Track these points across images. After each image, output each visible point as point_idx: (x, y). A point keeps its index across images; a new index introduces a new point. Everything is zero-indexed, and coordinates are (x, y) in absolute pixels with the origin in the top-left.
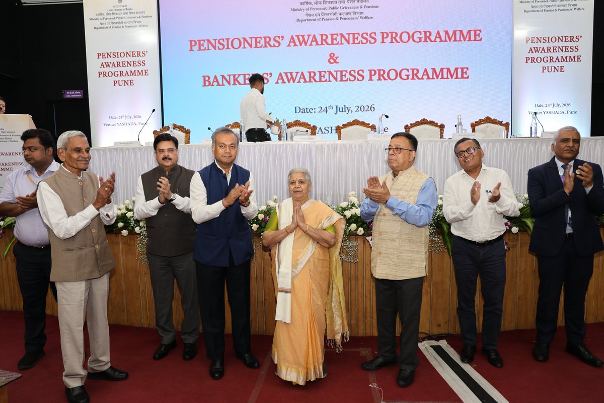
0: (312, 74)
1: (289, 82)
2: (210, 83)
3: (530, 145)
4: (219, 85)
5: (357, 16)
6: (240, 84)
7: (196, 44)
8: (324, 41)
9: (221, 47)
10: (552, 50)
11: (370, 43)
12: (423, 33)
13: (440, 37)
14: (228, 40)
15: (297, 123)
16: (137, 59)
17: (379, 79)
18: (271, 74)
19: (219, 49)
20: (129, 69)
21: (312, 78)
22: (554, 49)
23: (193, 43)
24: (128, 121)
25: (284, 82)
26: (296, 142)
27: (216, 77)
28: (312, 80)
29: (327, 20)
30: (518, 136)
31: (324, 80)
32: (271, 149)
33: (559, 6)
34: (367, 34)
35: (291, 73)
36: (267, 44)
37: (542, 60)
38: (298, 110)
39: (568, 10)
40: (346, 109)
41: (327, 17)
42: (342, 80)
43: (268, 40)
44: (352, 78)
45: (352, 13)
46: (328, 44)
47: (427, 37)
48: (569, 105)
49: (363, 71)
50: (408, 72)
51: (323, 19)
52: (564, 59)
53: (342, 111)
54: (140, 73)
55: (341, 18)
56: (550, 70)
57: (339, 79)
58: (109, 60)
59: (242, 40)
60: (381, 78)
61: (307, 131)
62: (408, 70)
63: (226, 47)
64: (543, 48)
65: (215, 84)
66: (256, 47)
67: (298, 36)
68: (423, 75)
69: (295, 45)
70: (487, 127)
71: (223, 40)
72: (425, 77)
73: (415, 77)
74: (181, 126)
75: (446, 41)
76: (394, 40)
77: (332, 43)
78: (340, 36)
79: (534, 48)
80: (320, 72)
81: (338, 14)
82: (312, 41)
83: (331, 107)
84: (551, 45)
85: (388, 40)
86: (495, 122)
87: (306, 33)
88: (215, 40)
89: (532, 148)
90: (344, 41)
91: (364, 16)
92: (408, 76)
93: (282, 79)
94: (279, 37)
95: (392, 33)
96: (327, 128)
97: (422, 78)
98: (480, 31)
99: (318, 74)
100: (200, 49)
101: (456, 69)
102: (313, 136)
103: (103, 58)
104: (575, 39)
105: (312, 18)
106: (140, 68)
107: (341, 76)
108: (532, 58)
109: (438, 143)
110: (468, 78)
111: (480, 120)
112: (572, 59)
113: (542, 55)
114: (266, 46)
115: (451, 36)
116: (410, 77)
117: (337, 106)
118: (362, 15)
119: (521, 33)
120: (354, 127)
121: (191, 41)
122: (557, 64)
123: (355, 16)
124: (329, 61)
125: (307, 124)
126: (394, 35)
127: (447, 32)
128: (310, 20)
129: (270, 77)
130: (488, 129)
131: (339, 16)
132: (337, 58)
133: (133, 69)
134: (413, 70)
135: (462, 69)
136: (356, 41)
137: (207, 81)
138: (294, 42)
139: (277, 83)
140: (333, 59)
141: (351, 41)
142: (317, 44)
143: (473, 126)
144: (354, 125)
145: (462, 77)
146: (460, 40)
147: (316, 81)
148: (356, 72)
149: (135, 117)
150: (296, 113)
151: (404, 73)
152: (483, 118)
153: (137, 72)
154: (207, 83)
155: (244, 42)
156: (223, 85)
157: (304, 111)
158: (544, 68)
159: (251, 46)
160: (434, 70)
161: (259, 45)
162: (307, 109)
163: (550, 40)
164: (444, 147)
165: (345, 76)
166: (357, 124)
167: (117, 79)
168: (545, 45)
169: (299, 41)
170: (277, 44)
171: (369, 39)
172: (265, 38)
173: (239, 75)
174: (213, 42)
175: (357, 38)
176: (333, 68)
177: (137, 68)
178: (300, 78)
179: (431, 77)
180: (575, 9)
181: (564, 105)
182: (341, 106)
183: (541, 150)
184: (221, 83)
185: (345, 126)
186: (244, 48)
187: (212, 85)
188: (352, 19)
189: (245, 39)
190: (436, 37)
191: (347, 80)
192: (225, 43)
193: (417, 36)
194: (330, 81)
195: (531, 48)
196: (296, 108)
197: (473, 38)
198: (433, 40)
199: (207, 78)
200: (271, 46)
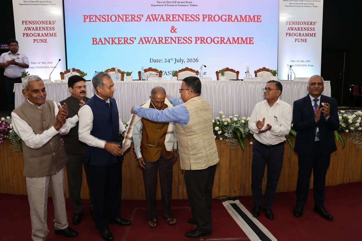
0: (161, 39)
1: (146, 43)
2: (97, 42)
3: (288, 85)
4: (102, 44)
5: (188, 4)
6: (116, 44)
7: (88, 18)
8: (168, 19)
9: (104, 20)
10: (300, 29)
11: (196, 21)
12: (227, 16)
13: (237, 19)
14: (108, 16)
15: (150, 69)
16: (49, 26)
17: (201, 43)
18: (135, 38)
19: (103, 21)
20: (44, 32)
21: (160, 41)
22: (301, 29)
24: (44, 65)
25: (143, 43)
26: (150, 81)
27: (100, 39)
28: (161, 42)
29: (170, 6)
30: (281, 80)
31: (168, 42)
32: (135, 86)
33: (304, 4)
34: (194, 15)
35: (148, 38)
36: (133, 19)
37: (295, 35)
38: (152, 60)
39: (309, 7)
40: (181, 60)
41: (170, 4)
42: (179, 43)
43: (133, 17)
44: (185, 42)
45: (185, 2)
46: (170, 20)
47: (230, 18)
48: (309, 61)
49: (191, 38)
50: (218, 39)
51: (167, 5)
52: (307, 35)
53: (179, 62)
54: (51, 35)
55: (178, 5)
56: (299, 41)
57: (177, 42)
58: (30, 26)
59: (117, 16)
60: (202, 42)
61: (157, 74)
62: (218, 38)
63: (107, 20)
64: (296, 28)
65: (100, 43)
66: (126, 21)
67: (152, 15)
68: (227, 41)
69: (150, 21)
70: (264, 73)
71: (105, 15)
72: (228, 42)
73: (222, 42)
74: (78, 70)
75: (241, 21)
76: (210, 20)
77: (173, 20)
78: (177, 16)
79: (291, 28)
80: (166, 38)
81: (177, 2)
82: (161, 18)
83: (172, 59)
84: (300, 26)
85: (206, 19)
86: (268, 70)
87: (157, 14)
88: (100, 16)
89: (289, 87)
90: (180, 19)
91: (192, 4)
92: (218, 41)
93: (142, 41)
94: (140, 15)
95: (209, 15)
96: (169, 72)
97: (227, 43)
98: (260, 16)
99: (164, 39)
100: (90, 21)
101: (246, 38)
102: (160, 78)
103: (26, 24)
104: (313, 24)
105: (160, 4)
106: (51, 32)
107: (178, 41)
108: (289, 33)
109: (235, 83)
110: (253, 43)
111: (260, 69)
112: (311, 35)
113: (295, 32)
114: (132, 21)
115: (244, 19)
116: (220, 42)
117: (176, 59)
118: (191, 4)
119: (284, 18)
120: (186, 72)
121: (84, 16)
122: (303, 38)
123: (187, 4)
124: (171, 31)
125: (156, 70)
126: (210, 17)
127: (241, 16)
128: (159, 5)
129: (135, 40)
131: (177, 4)
132: (176, 29)
133: (46, 32)
134: (221, 38)
135: (250, 38)
136: (187, 19)
137: (95, 41)
138: (150, 18)
139: (139, 43)
140: (173, 30)
141: (184, 19)
142: (164, 20)
143: (256, 72)
144: (186, 70)
145: (250, 43)
146: (249, 21)
147: (163, 43)
148: (187, 38)
149: (48, 63)
150: (150, 62)
151: (216, 40)
153: (49, 34)
154: (95, 43)
155: (119, 18)
156: (105, 44)
157: (155, 61)
158: (296, 40)
159: (123, 20)
160: (233, 38)
161: (127, 20)
162: (157, 60)
163: (299, 23)
164: (238, 85)
165: (181, 40)
166: (188, 70)
167: (36, 38)
168: (297, 26)
169: (152, 18)
170: (139, 20)
171: (195, 18)
172: (132, 15)
173: (115, 38)
174: (99, 17)
175: (188, 18)
176: (173, 35)
177: (49, 32)
178: (153, 41)
179: (232, 42)
180: (313, 6)
181: (306, 61)
182: (178, 58)
183: (294, 88)
184: (104, 43)
185: (180, 71)
186: (119, 21)
187: (98, 44)
188: (185, 6)
189: (119, 16)
190: (235, 19)
191: (182, 43)
192: (106, 18)
193: (224, 17)
194: (171, 43)
195: (289, 28)
196: (150, 59)
197: (256, 20)
198: (233, 20)
199: (95, 40)
200: (135, 21)
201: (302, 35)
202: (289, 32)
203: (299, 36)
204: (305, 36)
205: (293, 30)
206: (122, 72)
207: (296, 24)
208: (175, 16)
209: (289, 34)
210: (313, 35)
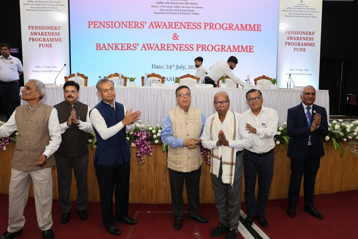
0: (163, 46)
1: (149, 49)
2: (100, 48)
3: (287, 94)
4: (106, 49)
5: (190, 12)
6: (119, 49)
7: (92, 24)
8: (170, 26)
9: (108, 26)
10: (299, 39)
11: (198, 29)
12: (228, 25)
13: (238, 27)
14: (112, 22)
15: (153, 75)
16: (54, 31)
17: (202, 50)
18: (138, 44)
19: (107, 27)
20: (49, 37)
21: (163, 48)
23: (91, 23)
24: (48, 69)
25: (146, 49)
26: (153, 87)
27: (104, 45)
28: (163, 49)
29: (173, 13)
30: (281, 88)
31: (170, 49)
32: (138, 91)
33: (303, 14)
34: (196, 23)
35: (150, 44)
36: (136, 26)
37: (294, 44)
38: (154, 66)
39: (308, 17)
40: (183, 67)
41: (173, 12)
42: (180, 50)
43: (137, 23)
44: (187, 49)
45: (187, 11)
46: (172, 28)
47: (231, 27)
48: (308, 70)
49: (193, 45)
50: (219, 47)
51: (170, 13)
52: (306, 44)
53: (180, 68)
54: (56, 40)
55: (181, 13)
56: (298, 50)
57: (179, 49)
58: (36, 31)
59: (121, 23)
60: (204, 50)
61: (159, 80)
62: (219, 46)
63: (111, 27)
65: (104, 49)
66: (129, 27)
67: (155, 22)
68: (228, 49)
69: (153, 28)
70: (263, 81)
71: (109, 22)
72: (229, 50)
73: (223, 50)
74: (82, 74)
75: (241, 30)
76: (211, 28)
77: (175, 28)
78: (180, 23)
80: (168, 45)
81: (179, 10)
82: (163, 26)
83: (174, 66)
84: (299, 36)
85: (208, 28)
86: (267, 78)
87: (160, 21)
88: (104, 22)
89: (288, 95)
90: (182, 27)
91: (194, 12)
92: (219, 49)
93: (145, 47)
94: (143, 22)
95: (210, 24)
96: (171, 78)
97: (227, 51)
98: (261, 25)
99: (166, 46)
100: (94, 27)
101: (247, 47)
102: (163, 84)
103: (32, 29)
104: (311, 34)
105: (163, 12)
106: (57, 37)
107: (180, 47)
109: (236, 91)
110: (253, 52)
111: (259, 77)
112: (310, 45)
113: (294, 41)
114: (135, 27)
115: (244, 28)
116: (220, 50)
117: (177, 65)
118: (193, 12)
119: (283, 27)
120: (187, 78)
121: (89, 22)
122: (302, 47)
123: (189, 12)
124: (173, 38)
125: (159, 76)
126: (212, 25)
127: (242, 25)
128: (162, 13)
129: (138, 46)
130: (264, 82)
131: (180, 12)
132: (178, 36)
133: (52, 37)
134: (222, 46)
135: (250, 47)
136: (189, 27)
137: (98, 47)
138: (152, 25)
139: (142, 50)
140: (175, 37)
141: (186, 27)
142: (166, 28)
143: (256, 80)
144: (187, 77)
145: (250, 51)
146: (249, 30)
147: (165, 50)
148: (189, 45)
149: (53, 67)
150: (152, 68)
151: (217, 47)
152: (261, 76)
153: (54, 39)
154: (99, 48)
155: (122, 24)
156: (108, 49)
157: (157, 67)
158: (295, 49)
159: (126, 27)
160: (234, 46)
161: (131, 26)
162: (159, 66)
163: (298, 33)
164: (239, 93)
165: (182, 47)
166: (189, 77)
167: (41, 43)
168: (296, 36)
169: (156, 25)
170: (142, 27)
171: (197, 26)
172: (135, 22)
173: (119, 44)
174: (103, 23)
175: (190, 26)
176: (175, 42)
177: (54, 37)
178: (156, 48)
179: (232, 50)
180: (312, 17)
181: (305, 70)
182: (179, 65)
183: (293, 97)
184: (107, 49)
185: (182, 77)
186: (122, 27)
187: (102, 49)
188: (187, 14)
189: (123, 22)
190: (236, 28)
191: (183, 50)
192: (110, 24)
193: (225, 26)
194: (173, 50)
195: (288, 37)
196: (152, 65)
197: (256, 29)
198: (234, 29)
199: (99, 45)
200: (138, 27)
201: (300, 44)
202: (288, 41)
203: (298, 45)
204: (304, 45)
205: (292, 39)
206: (125, 77)
207: (296, 34)
208: (178, 23)
209: (288, 43)
210: (312, 45)
